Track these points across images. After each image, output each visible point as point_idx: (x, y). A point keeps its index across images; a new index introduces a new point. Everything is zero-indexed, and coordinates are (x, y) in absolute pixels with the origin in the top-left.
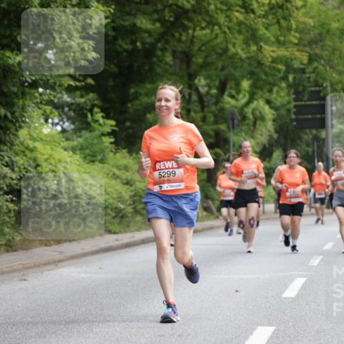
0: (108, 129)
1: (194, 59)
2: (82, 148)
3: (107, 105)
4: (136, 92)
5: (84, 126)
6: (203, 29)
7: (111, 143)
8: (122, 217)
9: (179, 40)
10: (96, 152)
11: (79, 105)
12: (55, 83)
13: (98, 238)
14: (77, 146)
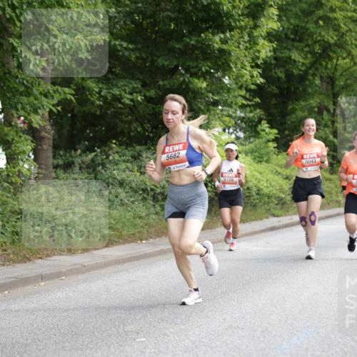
0: (272, 137)
1: (337, 82)
2: (252, 151)
3: (270, 118)
4: (293, 108)
5: (253, 134)
6: (344, 59)
7: (275, 148)
8: (283, 204)
9: (326, 68)
10: (262, 154)
11: (249, 118)
12: (232, 102)
13: (265, 220)
14: (249, 150)
